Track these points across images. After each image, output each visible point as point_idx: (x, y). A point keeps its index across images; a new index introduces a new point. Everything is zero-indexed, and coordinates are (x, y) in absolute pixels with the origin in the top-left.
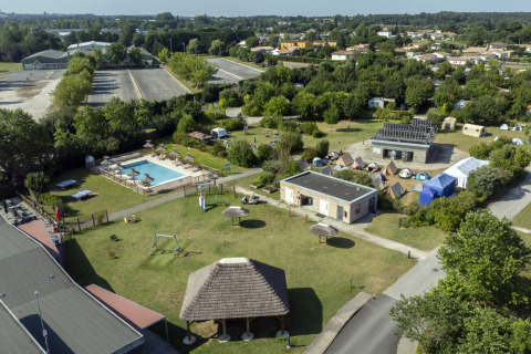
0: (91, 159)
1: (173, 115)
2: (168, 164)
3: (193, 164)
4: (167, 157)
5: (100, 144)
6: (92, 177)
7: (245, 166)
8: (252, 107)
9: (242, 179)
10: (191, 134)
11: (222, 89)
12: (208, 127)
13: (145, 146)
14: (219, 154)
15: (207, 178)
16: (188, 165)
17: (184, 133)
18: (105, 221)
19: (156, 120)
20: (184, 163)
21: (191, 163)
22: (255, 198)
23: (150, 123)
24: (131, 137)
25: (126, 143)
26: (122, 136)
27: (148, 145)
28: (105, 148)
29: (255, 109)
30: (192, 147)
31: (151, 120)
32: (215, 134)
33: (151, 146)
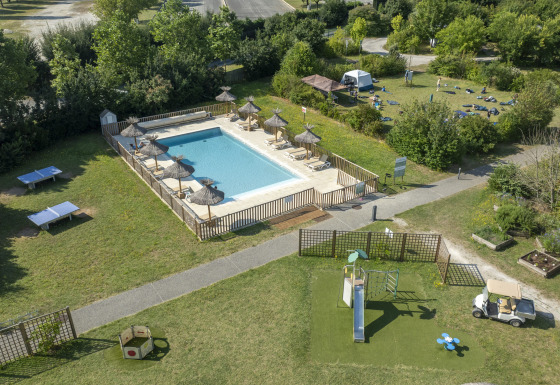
0: (109, 118)
1: (275, 41)
2: (259, 142)
3: (315, 150)
4: (260, 125)
5: (134, 89)
6: (103, 159)
7: (434, 167)
8: (409, 36)
9: (438, 206)
10: (307, 79)
11: (351, 7)
12: (337, 67)
13: (220, 97)
14: (367, 127)
15: (351, 195)
16: (302, 151)
17: (293, 77)
18: (64, 335)
19: (245, 48)
20: (296, 144)
21: (308, 146)
22: (523, 304)
23: (233, 53)
24: (195, 78)
25: (185, 88)
26: (177, 76)
27: (224, 96)
28: (143, 98)
29: (415, 39)
30: (308, 105)
31: (236, 47)
32: (350, 82)
33: (230, 98)
